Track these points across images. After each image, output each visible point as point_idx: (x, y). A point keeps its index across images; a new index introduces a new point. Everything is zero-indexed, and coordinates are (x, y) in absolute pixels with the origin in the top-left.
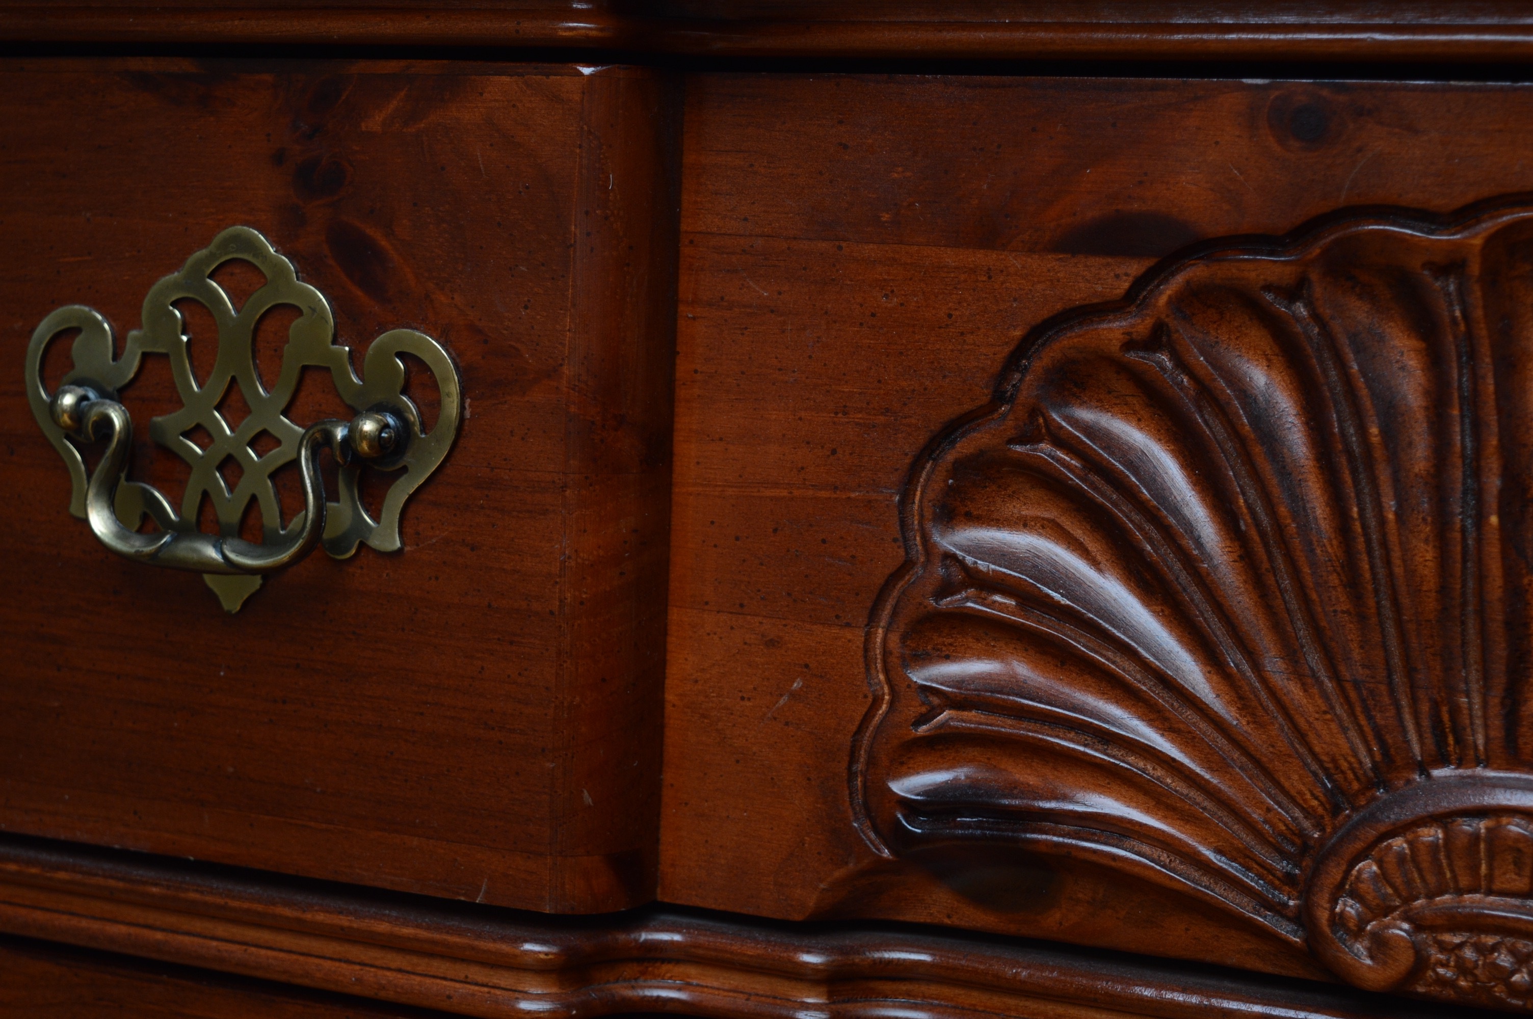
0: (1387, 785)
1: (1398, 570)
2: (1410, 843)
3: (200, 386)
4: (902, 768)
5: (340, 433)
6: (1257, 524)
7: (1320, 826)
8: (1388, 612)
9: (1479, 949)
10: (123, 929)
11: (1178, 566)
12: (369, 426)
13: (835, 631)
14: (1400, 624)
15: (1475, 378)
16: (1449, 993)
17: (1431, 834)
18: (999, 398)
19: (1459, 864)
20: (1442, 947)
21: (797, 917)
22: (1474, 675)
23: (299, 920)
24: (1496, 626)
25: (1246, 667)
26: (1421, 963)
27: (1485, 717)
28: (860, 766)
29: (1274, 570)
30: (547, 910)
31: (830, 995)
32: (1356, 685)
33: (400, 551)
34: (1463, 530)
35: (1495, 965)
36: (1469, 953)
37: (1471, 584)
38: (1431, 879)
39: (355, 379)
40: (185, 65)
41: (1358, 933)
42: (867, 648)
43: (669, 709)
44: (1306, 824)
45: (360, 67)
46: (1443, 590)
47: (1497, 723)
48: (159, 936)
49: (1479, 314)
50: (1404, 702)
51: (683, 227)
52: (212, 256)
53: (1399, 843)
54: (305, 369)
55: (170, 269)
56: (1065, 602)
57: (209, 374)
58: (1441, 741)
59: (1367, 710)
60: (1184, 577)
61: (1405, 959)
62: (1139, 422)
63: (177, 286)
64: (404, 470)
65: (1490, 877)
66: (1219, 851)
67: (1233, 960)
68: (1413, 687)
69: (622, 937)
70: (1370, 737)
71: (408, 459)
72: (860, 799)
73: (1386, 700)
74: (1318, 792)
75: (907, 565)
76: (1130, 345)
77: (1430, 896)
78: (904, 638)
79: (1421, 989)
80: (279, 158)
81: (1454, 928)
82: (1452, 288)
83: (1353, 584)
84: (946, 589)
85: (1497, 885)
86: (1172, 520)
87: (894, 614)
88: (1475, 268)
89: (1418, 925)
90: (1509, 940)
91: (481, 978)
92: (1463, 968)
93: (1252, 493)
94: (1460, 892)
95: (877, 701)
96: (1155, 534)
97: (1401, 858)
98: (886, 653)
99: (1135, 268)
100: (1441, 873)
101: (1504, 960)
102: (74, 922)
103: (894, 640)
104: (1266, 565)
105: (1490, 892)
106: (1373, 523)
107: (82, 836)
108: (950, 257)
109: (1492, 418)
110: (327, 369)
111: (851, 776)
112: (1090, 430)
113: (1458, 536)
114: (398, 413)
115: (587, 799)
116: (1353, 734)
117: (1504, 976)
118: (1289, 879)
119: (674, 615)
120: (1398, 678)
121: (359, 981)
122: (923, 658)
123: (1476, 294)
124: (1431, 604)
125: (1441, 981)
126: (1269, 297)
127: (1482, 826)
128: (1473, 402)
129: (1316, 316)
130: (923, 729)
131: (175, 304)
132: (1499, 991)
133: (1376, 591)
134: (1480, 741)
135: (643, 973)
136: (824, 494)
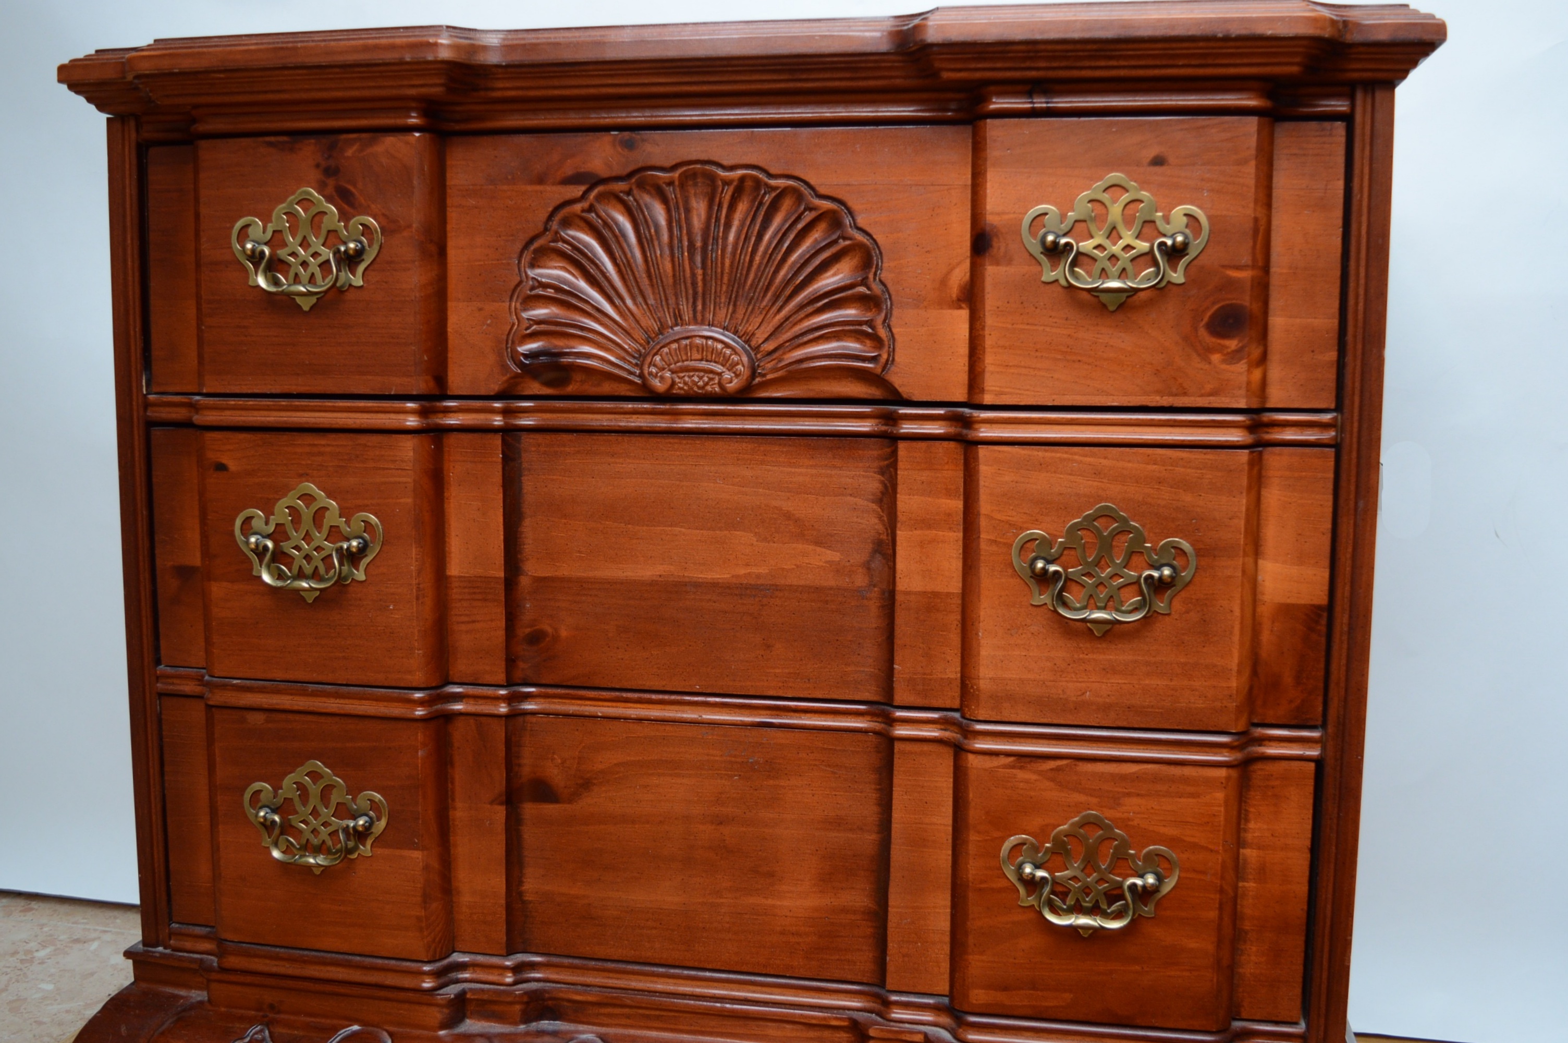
0: (662, 334)
1: (662, 271)
2: (669, 349)
3: (293, 239)
4: (522, 343)
5: (342, 249)
6: (622, 261)
7: (644, 348)
8: (660, 284)
9: (690, 377)
10: (273, 418)
11: (600, 276)
12: (352, 245)
13: (500, 304)
14: (663, 286)
15: (679, 214)
16: (682, 392)
17: (675, 346)
18: (546, 229)
19: (683, 353)
20: (679, 378)
21: (492, 393)
22: (684, 300)
23: (334, 407)
24: (689, 285)
25: (621, 304)
26: (673, 383)
27: (688, 311)
28: (509, 345)
29: (628, 274)
30: (415, 393)
31: (504, 417)
32: (652, 305)
33: (362, 287)
34: (678, 258)
35: (693, 381)
36: (687, 379)
37: (682, 274)
38: (675, 359)
39: (346, 233)
40: (285, 138)
41: (656, 376)
42: (510, 309)
43: (449, 334)
44: (641, 348)
45: (344, 136)
46: (674, 276)
47: (691, 312)
48: (285, 419)
49: (679, 196)
50: (666, 310)
51: (448, 183)
52: (296, 198)
53: (666, 350)
54: (329, 231)
55: (282, 203)
56: (568, 289)
57: (296, 236)
58: (676, 320)
59: (655, 312)
60: (603, 279)
61: (670, 382)
62: (587, 235)
63: (284, 208)
64: (363, 260)
65: (691, 356)
66: (617, 358)
67: (623, 393)
68: (668, 304)
69: (438, 404)
70: (657, 320)
71: (364, 257)
72: (510, 355)
73: (661, 309)
74: (644, 338)
75: (521, 282)
76: (583, 211)
77: (675, 364)
78: (521, 304)
79: (675, 392)
80: (318, 166)
81: (682, 371)
82: (671, 189)
83: (649, 276)
84: (532, 288)
85: (693, 358)
86: (598, 262)
87: (518, 297)
88: (677, 183)
89: (673, 372)
90: (697, 373)
91: (394, 417)
92: (685, 383)
93: (620, 253)
94: (683, 361)
95: (513, 325)
96: (594, 267)
97: (667, 354)
98: (516, 309)
99: (583, 188)
100: (677, 356)
101: (696, 379)
102: (255, 418)
103: (518, 305)
104: (625, 272)
105: (691, 360)
106: (654, 258)
107: (256, 391)
108: (529, 188)
109: (684, 226)
110: (336, 231)
111: (507, 348)
112: (573, 237)
113: (677, 259)
114: (361, 242)
115: (426, 358)
116: (652, 321)
117: (695, 383)
118: (636, 365)
119: (450, 304)
120: (664, 303)
121: (355, 423)
122: (525, 310)
123: (678, 190)
124: (671, 280)
125: (680, 388)
126: (622, 195)
127: (688, 342)
128: (679, 222)
129: (635, 200)
130: (528, 331)
131: (284, 214)
132: (696, 389)
133: (656, 278)
134: (687, 319)
135: (445, 416)
136: (494, 262)
